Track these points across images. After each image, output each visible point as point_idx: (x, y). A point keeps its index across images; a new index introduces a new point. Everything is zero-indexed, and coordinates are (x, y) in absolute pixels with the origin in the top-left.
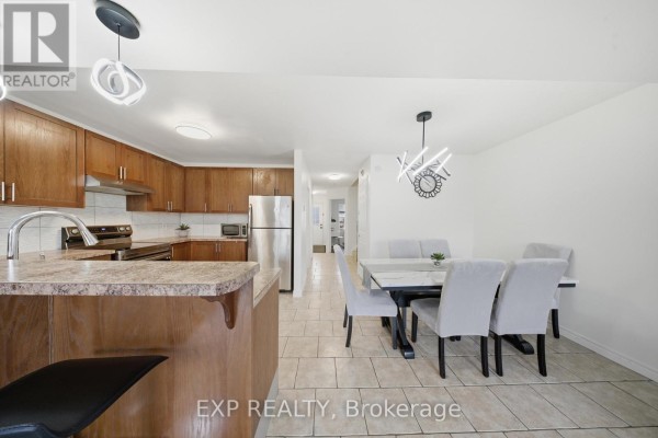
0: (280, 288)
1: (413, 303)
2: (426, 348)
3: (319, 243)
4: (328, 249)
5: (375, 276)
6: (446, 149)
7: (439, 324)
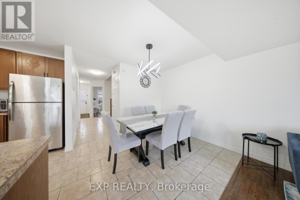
0: (49, 149)
1: (147, 137)
2: (153, 157)
3: (84, 112)
4: (91, 115)
5: (129, 126)
6: (159, 64)
7: (161, 145)
